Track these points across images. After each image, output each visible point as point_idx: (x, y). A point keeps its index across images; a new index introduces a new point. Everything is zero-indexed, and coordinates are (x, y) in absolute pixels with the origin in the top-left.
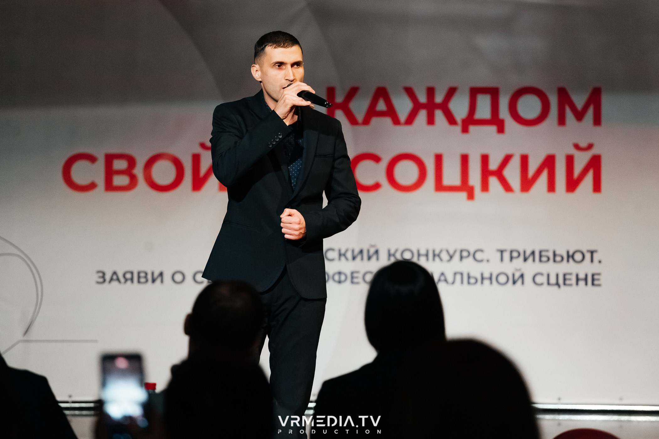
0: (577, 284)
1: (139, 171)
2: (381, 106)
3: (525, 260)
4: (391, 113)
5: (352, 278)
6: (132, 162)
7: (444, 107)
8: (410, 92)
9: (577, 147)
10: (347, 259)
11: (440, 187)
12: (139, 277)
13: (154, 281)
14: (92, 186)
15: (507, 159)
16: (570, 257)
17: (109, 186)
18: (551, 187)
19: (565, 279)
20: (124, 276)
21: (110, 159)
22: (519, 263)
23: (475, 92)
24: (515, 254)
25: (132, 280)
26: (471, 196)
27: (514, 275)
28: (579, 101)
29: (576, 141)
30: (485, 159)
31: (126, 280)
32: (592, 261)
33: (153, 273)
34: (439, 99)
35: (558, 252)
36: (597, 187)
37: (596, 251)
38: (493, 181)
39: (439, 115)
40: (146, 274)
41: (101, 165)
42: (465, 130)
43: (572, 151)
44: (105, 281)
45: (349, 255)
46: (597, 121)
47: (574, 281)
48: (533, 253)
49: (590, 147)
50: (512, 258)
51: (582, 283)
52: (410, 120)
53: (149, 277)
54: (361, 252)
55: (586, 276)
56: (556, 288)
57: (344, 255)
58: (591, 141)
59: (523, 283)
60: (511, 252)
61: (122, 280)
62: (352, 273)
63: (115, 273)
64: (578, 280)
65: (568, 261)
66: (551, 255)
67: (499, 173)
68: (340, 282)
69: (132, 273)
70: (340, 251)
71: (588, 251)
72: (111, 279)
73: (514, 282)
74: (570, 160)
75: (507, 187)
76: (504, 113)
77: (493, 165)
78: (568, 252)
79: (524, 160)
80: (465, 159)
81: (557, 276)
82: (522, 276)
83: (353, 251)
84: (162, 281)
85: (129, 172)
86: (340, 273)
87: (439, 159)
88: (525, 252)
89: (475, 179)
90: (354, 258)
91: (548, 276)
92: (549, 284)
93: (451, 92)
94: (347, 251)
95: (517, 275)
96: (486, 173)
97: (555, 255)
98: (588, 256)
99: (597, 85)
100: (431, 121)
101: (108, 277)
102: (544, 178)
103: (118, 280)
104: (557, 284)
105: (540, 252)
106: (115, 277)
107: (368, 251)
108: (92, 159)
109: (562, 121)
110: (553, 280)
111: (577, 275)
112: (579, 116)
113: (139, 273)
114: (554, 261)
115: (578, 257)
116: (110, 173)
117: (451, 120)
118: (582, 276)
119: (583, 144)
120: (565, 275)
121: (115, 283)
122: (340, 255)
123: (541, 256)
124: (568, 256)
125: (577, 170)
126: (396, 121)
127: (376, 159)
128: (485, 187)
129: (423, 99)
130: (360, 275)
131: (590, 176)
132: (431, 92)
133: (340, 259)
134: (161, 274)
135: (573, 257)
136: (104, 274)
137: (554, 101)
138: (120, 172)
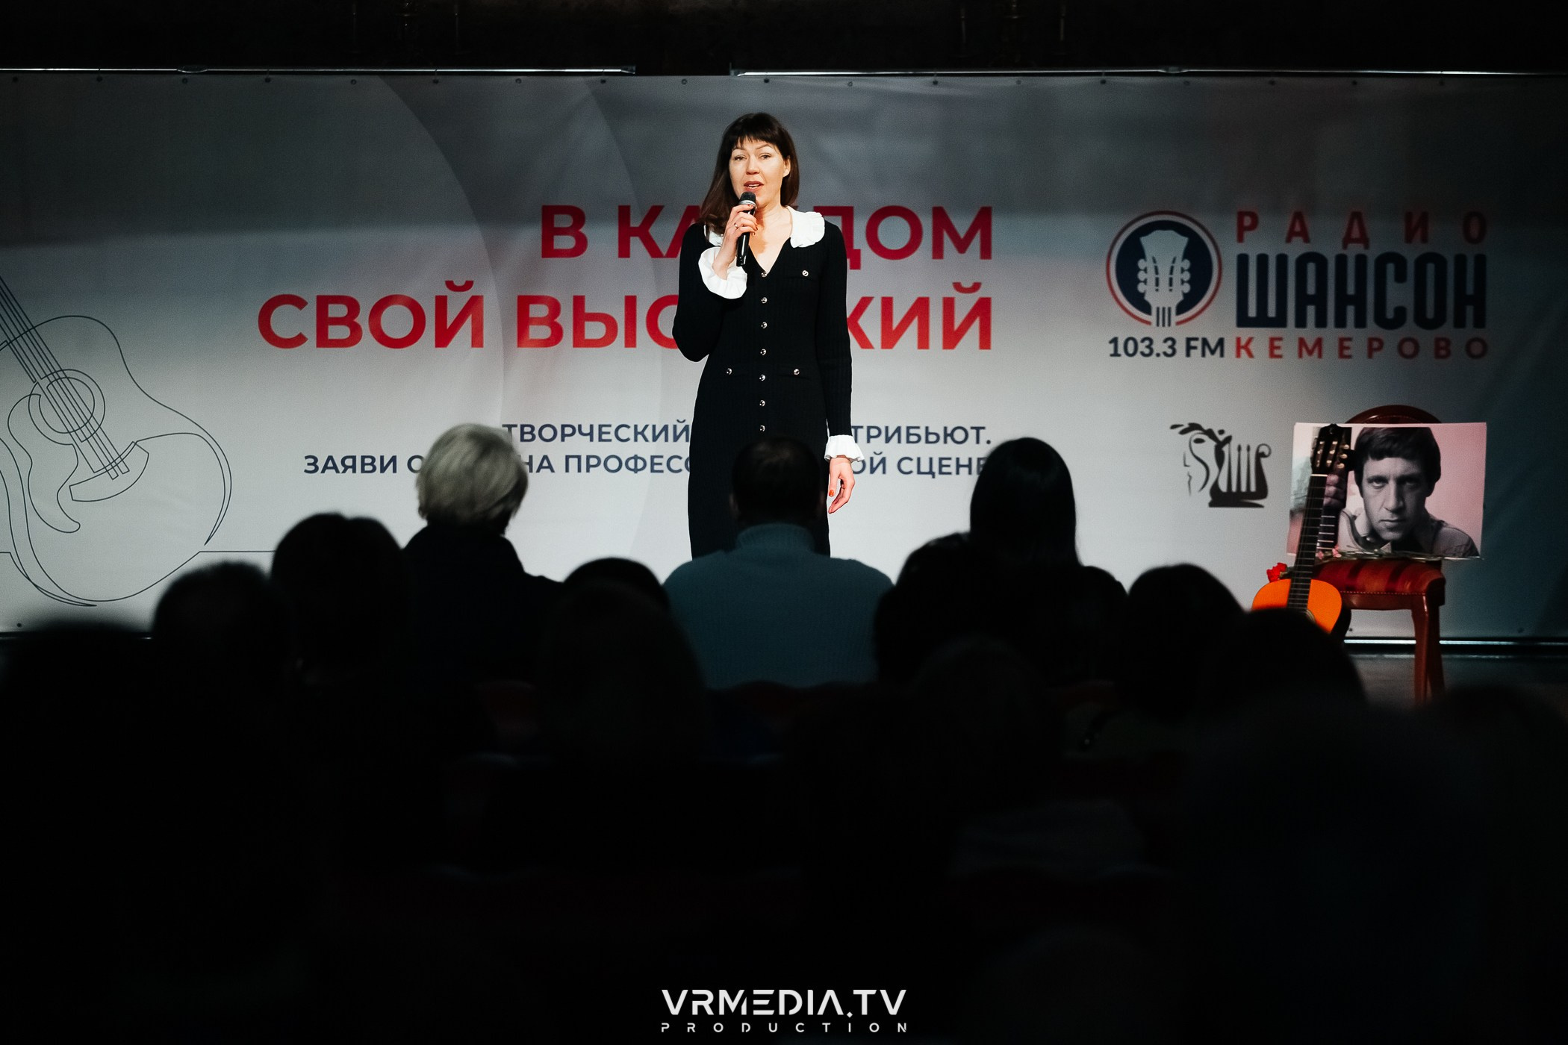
0: (958, 473)
1: (363, 319)
3: (888, 440)
5: (653, 464)
6: (353, 306)
9: (958, 287)
10: (646, 440)
12: (363, 464)
13: (383, 470)
14: (300, 340)
15: (864, 303)
16: (949, 435)
17: (323, 341)
18: (923, 342)
19: (941, 466)
20: (343, 462)
21: (323, 302)
22: (879, 443)
24: (874, 432)
25: (354, 467)
27: (872, 459)
28: (962, 226)
29: (956, 280)
31: (346, 468)
32: (978, 442)
33: (382, 458)
35: (931, 430)
36: (985, 342)
37: (983, 428)
40: (373, 459)
41: (311, 310)
43: (952, 293)
44: (317, 469)
45: (649, 433)
46: (986, 252)
47: (953, 469)
48: (898, 430)
49: (976, 287)
50: (869, 437)
51: (964, 471)
53: (377, 464)
54: (665, 428)
55: (970, 460)
56: (930, 476)
57: (642, 433)
58: (977, 280)
59: (884, 472)
60: (869, 428)
61: (341, 468)
62: (653, 458)
63: (330, 458)
64: (959, 466)
65: (945, 442)
66: (922, 432)
68: (636, 470)
69: (354, 458)
70: (636, 427)
71: (972, 428)
72: (326, 467)
73: (873, 470)
74: (949, 304)
75: (864, 342)
76: (860, 241)
78: (945, 428)
79: (887, 304)
81: (931, 459)
82: (883, 461)
83: (654, 427)
84: (395, 471)
85: (349, 320)
86: (636, 458)
88: (887, 428)
90: (655, 438)
91: (919, 459)
92: (919, 472)
94: (646, 426)
95: (877, 460)
97: (928, 433)
98: (972, 434)
99: (986, 205)
101: (321, 464)
102: (913, 328)
103: (335, 467)
104: (931, 473)
105: (908, 428)
106: (330, 464)
107: (675, 427)
108: (299, 303)
109: (938, 252)
110: (925, 468)
111: (958, 460)
112: (962, 245)
113: (363, 458)
114: (927, 442)
115: (959, 435)
116: (323, 322)
118: (964, 461)
119: (967, 284)
120: (941, 459)
121: (330, 472)
122: (636, 433)
123: (908, 435)
124: (946, 435)
125: (959, 318)
130: (664, 461)
131: (976, 327)
133: (636, 440)
134: (394, 459)
135: (951, 435)
136: (316, 460)
137: (927, 225)
138: (337, 321)
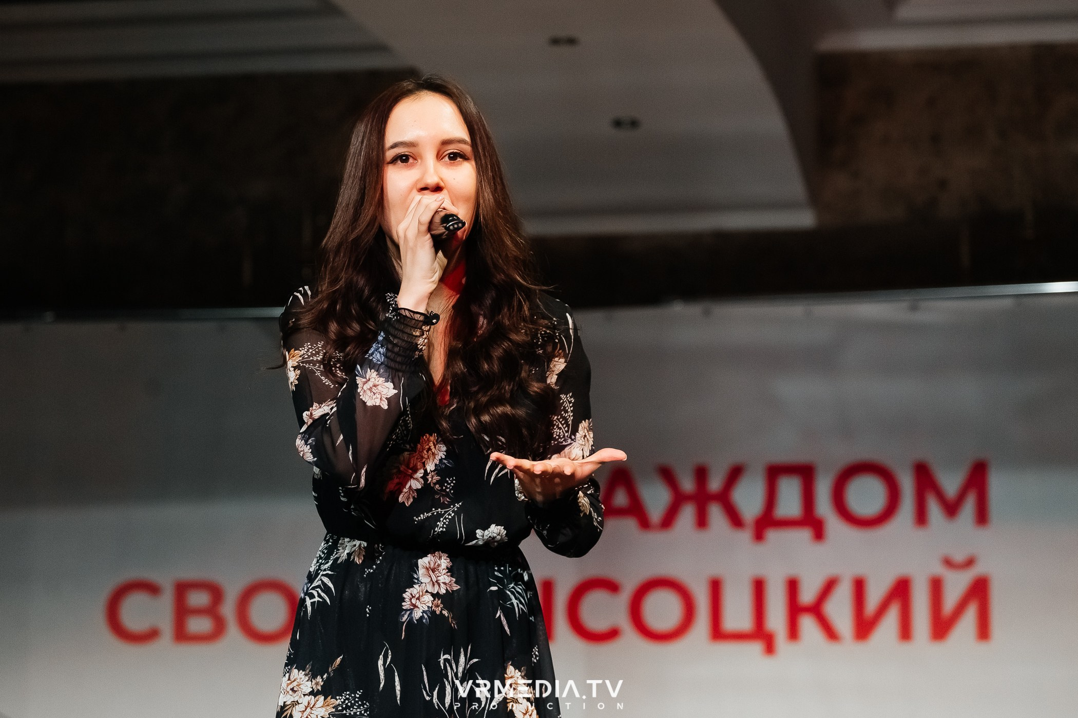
1: (228, 609)
2: (621, 499)
4: (636, 510)
6: (216, 593)
7: (724, 499)
8: (667, 475)
9: (948, 563)
11: (718, 633)
14: (151, 635)
15: (829, 586)
17: (181, 635)
18: (906, 632)
21: (182, 589)
23: (774, 473)
26: (770, 648)
28: (951, 483)
29: (946, 555)
30: (793, 586)
34: (715, 484)
36: (984, 631)
38: (808, 624)
39: (716, 513)
41: (168, 598)
42: (759, 536)
43: (939, 570)
46: (982, 517)
49: (970, 563)
52: (668, 521)
58: (972, 554)
67: (816, 610)
74: (936, 586)
75: (830, 633)
76: (824, 507)
77: (807, 596)
79: (859, 586)
80: (759, 587)
85: (212, 611)
87: (716, 587)
89: (776, 619)
93: (735, 474)
96: (795, 610)
99: (980, 457)
100: (702, 521)
102: (892, 617)
108: (152, 589)
109: (921, 517)
112: (951, 509)
116: (182, 612)
117: (736, 520)
119: (959, 557)
125: (950, 602)
126: (645, 523)
127: (612, 586)
128: (793, 632)
129: (688, 485)
131: (971, 614)
132: (701, 474)
137: (907, 485)
138: (199, 612)
